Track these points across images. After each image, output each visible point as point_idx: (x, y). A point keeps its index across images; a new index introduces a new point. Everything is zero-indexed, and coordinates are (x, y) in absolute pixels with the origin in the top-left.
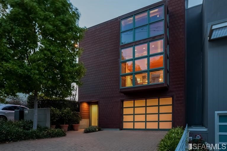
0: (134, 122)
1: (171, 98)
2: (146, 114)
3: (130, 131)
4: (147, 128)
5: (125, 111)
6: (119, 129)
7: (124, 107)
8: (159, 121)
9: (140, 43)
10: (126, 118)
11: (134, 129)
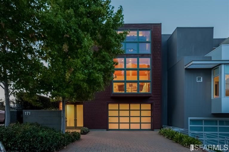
0: (119, 123)
1: (150, 105)
2: (130, 117)
3: (116, 131)
4: (131, 128)
5: (110, 113)
6: (106, 130)
7: (109, 109)
8: (140, 123)
9: (131, 56)
10: (111, 120)
11: (119, 130)
